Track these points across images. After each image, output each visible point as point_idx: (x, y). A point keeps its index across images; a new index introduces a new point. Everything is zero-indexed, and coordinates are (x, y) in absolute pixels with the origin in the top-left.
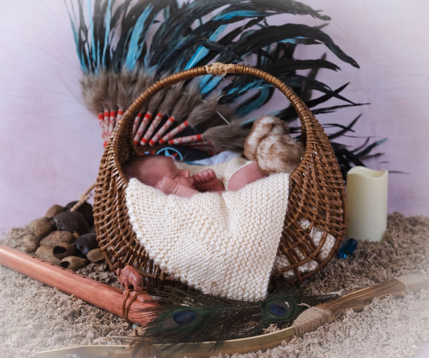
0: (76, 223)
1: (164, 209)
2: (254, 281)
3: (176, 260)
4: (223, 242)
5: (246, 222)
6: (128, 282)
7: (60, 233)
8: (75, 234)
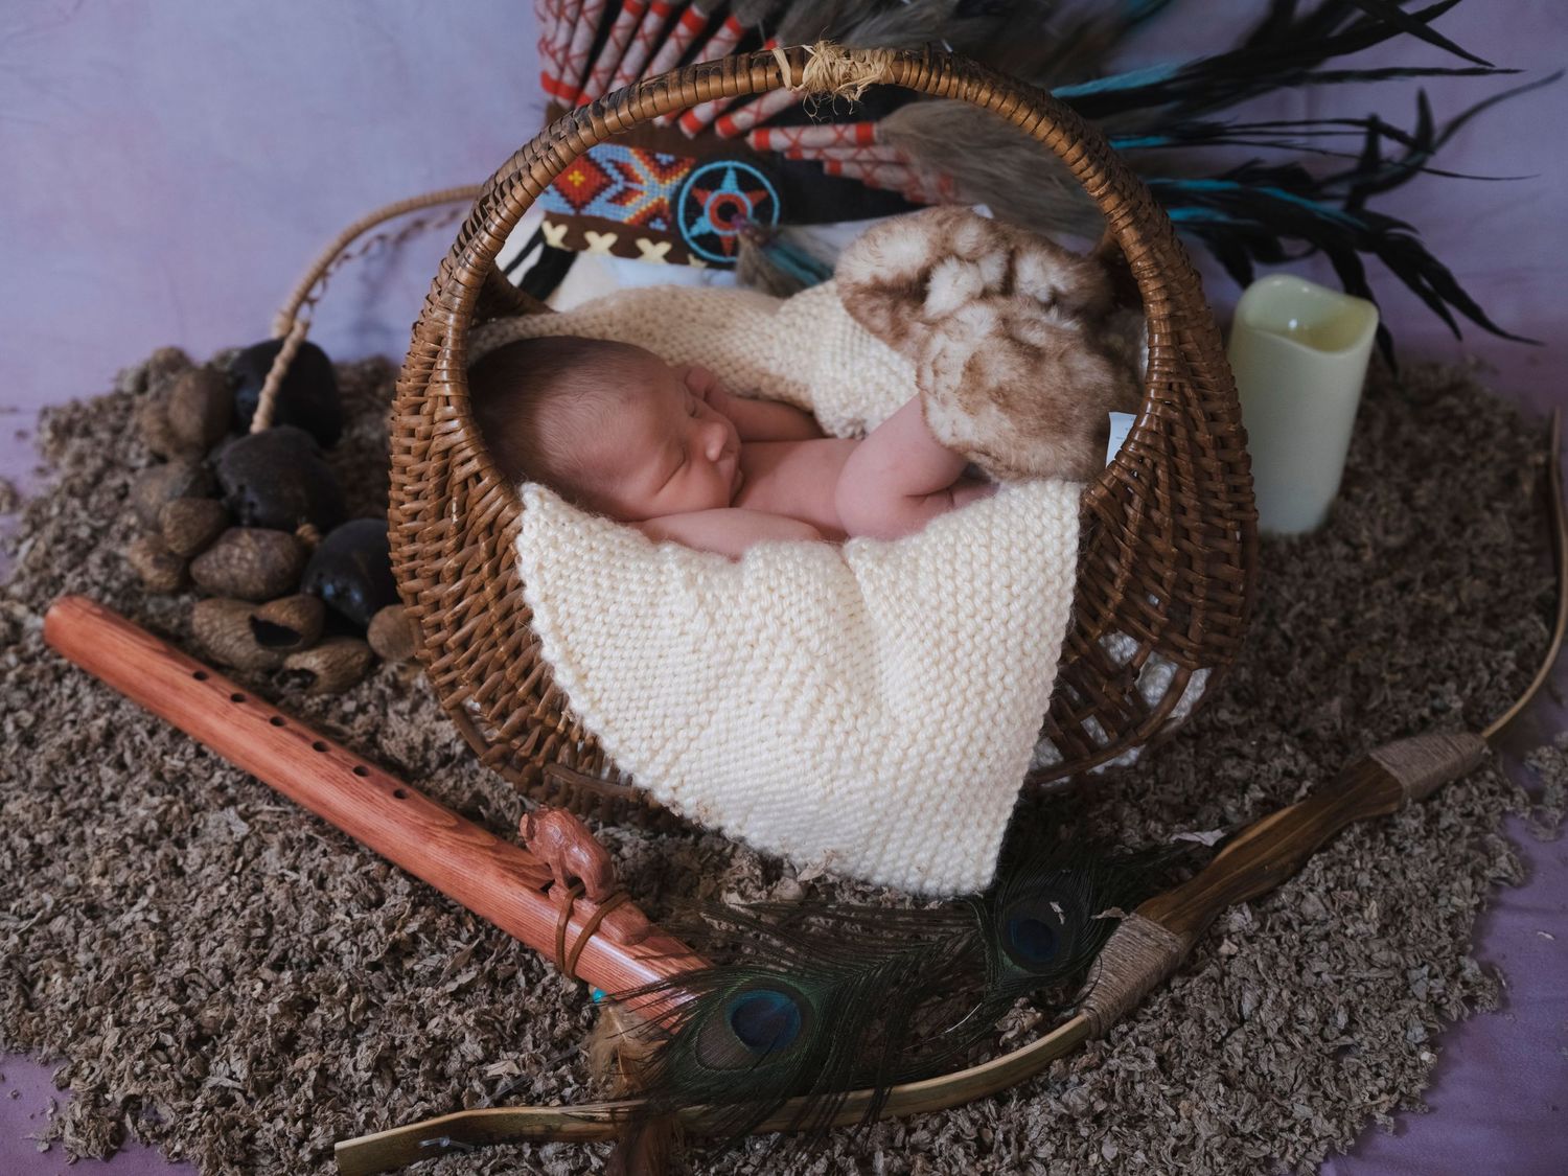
0: (300, 492)
1: (655, 615)
2: (959, 849)
3: (706, 783)
4: (867, 750)
5: (939, 686)
6: (564, 870)
7: (257, 539)
8: (305, 530)
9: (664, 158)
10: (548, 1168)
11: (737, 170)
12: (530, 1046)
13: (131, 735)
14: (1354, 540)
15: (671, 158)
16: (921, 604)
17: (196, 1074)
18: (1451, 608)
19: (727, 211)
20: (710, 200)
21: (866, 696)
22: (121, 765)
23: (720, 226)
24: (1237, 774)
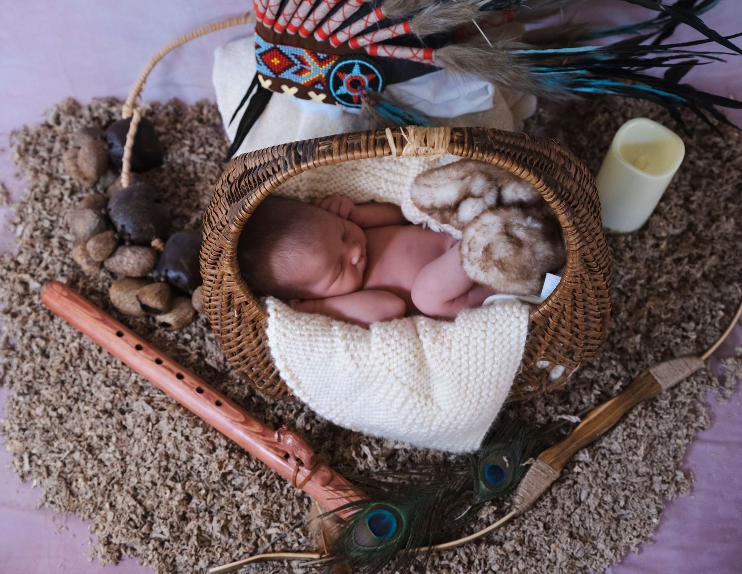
4: (426, 420)
5: (459, 398)
7: (134, 253)
8: (155, 243)
9: (322, 56)
10: (295, 571)
11: (359, 64)
12: (284, 519)
13: (90, 350)
14: (658, 235)
15: (325, 55)
16: (453, 364)
17: (147, 532)
18: (699, 275)
19: (355, 84)
20: (347, 78)
21: (427, 397)
22: (88, 368)
23: (352, 91)
24: (590, 377)
